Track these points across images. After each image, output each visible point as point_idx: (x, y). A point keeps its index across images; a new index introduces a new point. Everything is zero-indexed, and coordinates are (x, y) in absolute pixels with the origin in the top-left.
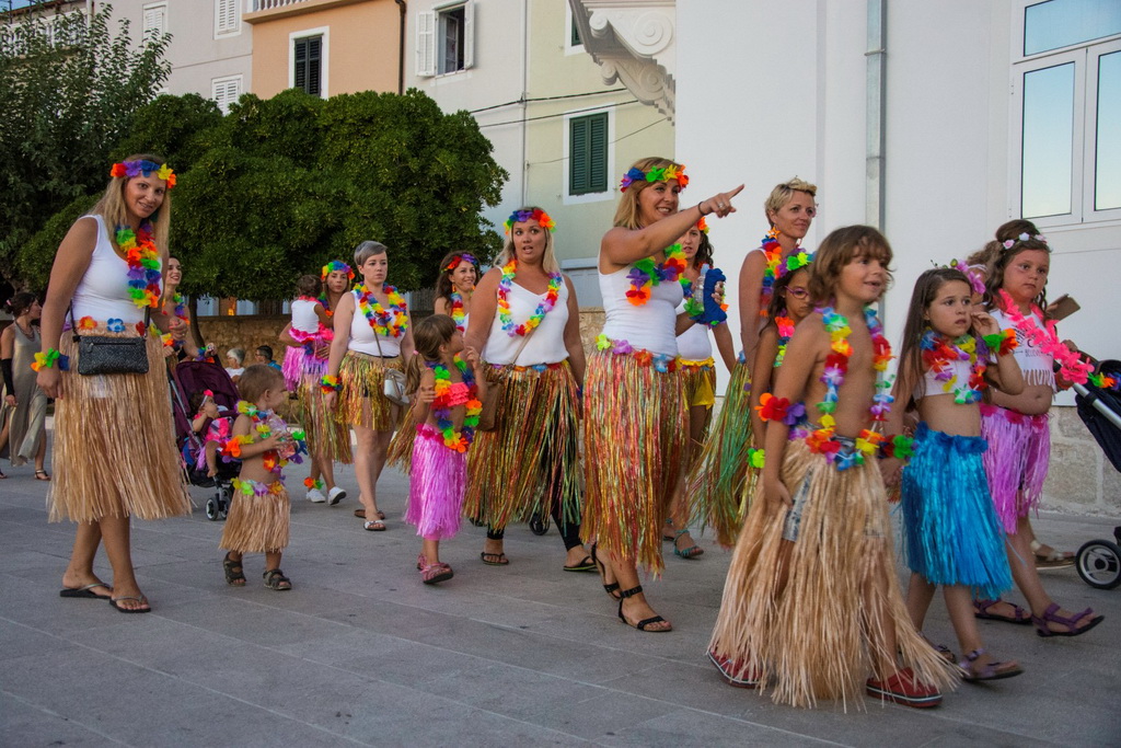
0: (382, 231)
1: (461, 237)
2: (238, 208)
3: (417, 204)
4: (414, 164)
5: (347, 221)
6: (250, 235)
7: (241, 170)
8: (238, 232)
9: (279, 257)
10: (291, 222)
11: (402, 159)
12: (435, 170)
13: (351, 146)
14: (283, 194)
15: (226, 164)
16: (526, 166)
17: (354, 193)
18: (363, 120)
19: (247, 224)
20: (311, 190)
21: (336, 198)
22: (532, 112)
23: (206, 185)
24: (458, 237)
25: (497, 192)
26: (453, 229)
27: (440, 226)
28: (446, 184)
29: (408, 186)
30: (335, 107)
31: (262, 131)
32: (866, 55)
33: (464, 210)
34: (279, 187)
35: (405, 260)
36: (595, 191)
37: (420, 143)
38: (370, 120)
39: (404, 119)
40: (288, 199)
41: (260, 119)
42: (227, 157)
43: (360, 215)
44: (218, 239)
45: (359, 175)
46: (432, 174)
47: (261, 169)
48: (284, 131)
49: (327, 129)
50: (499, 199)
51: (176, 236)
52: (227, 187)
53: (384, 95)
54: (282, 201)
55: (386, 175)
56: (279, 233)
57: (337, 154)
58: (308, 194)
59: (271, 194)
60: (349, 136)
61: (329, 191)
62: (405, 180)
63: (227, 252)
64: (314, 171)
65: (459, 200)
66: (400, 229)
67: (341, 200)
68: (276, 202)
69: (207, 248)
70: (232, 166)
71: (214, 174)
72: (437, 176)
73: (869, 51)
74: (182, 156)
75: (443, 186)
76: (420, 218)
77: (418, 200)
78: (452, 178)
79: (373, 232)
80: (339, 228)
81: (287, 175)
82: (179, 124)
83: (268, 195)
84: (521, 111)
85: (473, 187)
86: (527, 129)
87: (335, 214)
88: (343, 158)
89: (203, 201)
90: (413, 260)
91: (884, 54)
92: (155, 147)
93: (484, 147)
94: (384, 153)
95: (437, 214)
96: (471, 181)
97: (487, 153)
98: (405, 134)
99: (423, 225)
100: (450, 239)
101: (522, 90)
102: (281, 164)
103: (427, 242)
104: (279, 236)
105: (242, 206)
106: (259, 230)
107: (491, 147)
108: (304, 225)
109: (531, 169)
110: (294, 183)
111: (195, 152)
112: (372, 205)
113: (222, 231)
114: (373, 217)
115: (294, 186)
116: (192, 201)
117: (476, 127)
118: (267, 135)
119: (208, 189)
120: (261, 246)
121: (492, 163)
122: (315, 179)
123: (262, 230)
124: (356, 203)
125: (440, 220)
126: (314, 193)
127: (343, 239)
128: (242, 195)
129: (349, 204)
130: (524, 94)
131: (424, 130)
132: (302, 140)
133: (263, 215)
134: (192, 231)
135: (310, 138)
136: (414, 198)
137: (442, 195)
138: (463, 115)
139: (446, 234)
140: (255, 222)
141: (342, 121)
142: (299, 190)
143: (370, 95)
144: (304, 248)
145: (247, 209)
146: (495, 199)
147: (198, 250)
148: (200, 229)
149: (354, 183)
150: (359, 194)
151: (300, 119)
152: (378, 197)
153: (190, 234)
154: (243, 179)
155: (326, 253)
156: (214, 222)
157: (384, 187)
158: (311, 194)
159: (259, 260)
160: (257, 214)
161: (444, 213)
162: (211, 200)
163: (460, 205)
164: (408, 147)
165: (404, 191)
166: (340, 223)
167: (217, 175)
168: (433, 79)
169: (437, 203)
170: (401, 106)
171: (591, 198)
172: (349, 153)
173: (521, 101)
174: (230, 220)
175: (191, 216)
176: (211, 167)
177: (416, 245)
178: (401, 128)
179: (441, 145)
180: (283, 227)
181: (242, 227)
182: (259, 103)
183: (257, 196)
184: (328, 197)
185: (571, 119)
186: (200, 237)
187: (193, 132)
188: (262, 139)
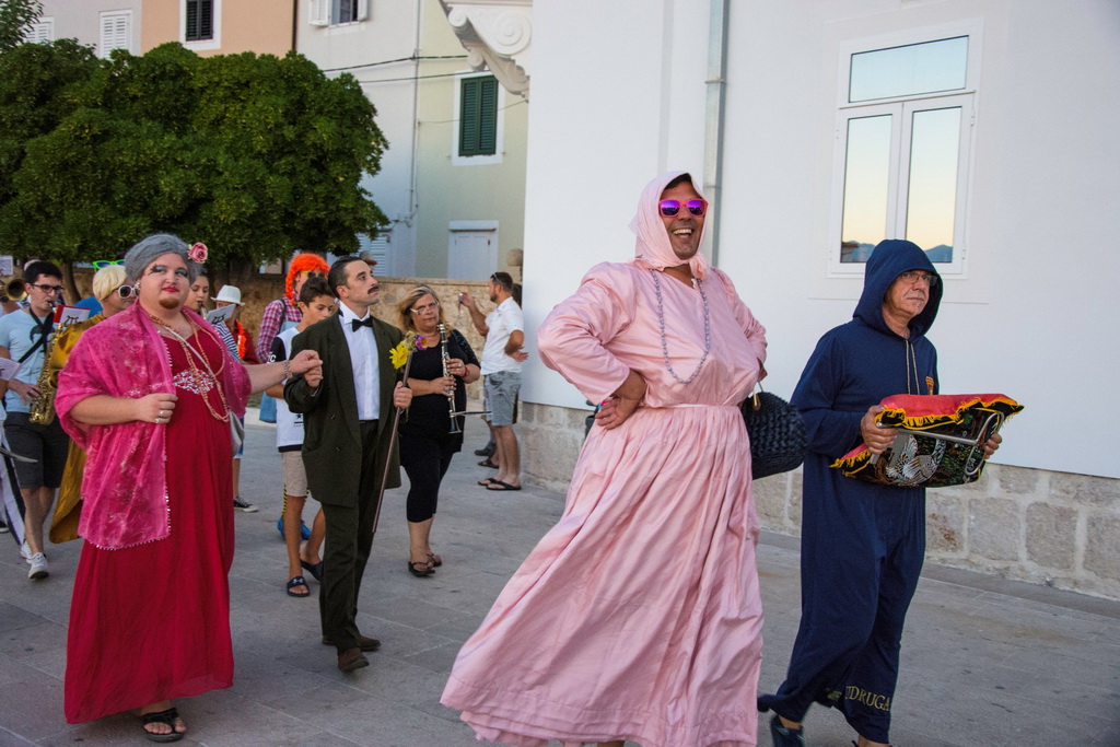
0: (252, 203)
1: (338, 207)
2: (103, 174)
3: (292, 174)
4: (290, 133)
5: (216, 193)
6: (115, 203)
7: (106, 135)
8: (104, 198)
9: (145, 227)
10: (157, 191)
11: (278, 126)
12: (311, 138)
13: (227, 108)
14: (151, 162)
15: (90, 128)
16: (417, 124)
17: (225, 162)
18: (238, 83)
19: (113, 192)
20: (179, 159)
21: (206, 166)
22: (426, 69)
23: (69, 149)
24: (333, 207)
25: (376, 161)
26: (329, 199)
27: (316, 195)
28: (323, 151)
29: (283, 154)
30: (210, 69)
31: (133, 90)
32: (707, 83)
33: (341, 179)
34: (146, 155)
35: (277, 231)
36: (484, 154)
37: (297, 111)
38: (247, 84)
39: (283, 84)
40: (155, 167)
41: (132, 77)
42: (91, 121)
43: (230, 185)
44: (81, 206)
45: (234, 141)
46: (309, 143)
47: (128, 134)
48: (158, 91)
49: (202, 90)
50: (378, 168)
51: (37, 201)
52: (91, 152)
53: (263, 56)
54: (149, 169)
55: (260, 142)
56: (145, 201)
57: (212, 117)
58: (176, 162)
59: (137, 161)
60: (224, 100)
61: (198, 160)
62: (281, 148)
63: (89, 221)
64: (185, 138)
65: (337, 170)
66: (272, 200)
67: (211, 170)
68: (143, 170)
69: (69, 215)
70: (96, 130)
71: (78, 138)
72: (314, 144)
73: (710, 79)
74: (50, 109)
75: (320, 154)
76: (295, 187)
77: (294, 169)
78: (329, 146)
79: (243, 205)
80: (208, 199)
81: (154, 142)
82: (46, 76)
83: (133, 163)
84: (413, 67)
85: (352, 156)
86: (419, 88)
87: (203, 184)
88: (217, 123)
89: (65, 166)
90: (287, 231)
91: (723, 84)
92: (20, 99)
93: (368, 110)
94: (259, 121)
95: (312, 183)
96: (350, 149)
97: (371, 117)
98: (281, 101)
99: (297, 194)
100: (326, 209)
101: (414, 47)
102: (150, 128)
103: (302, 212)
104: (146, 206)
105: (107, 173)
106: (124, 198)
107: (375, 111)
108: (171, 196)
109: (422, 127)
110: (160, 152)
111: (64, 106)
112: (243, 176)
113: (85, 198)
114: (244, 188)
115: (161, 154)
116: (53, 166)
117: (359, 91)
118: (140, 94)
119: (70, 155)
120: (125, 215)
121: (375, 128)
122: (186, 147)
123: (128, 199)
124: (227, 173)
125: (316, 190)
126: (183, 162)
127: (211, 211)
128: (107, 161)
129: (220, 174)
130: (417, 51)
131: (304, 94)
132: (177, 100)
133: (129, 183)
134: (53, 197)
135: (184, 99)
136: (290, 167)
137: (320, 164)
138: (347, 79)
139: (322, 205)
140: (121, 191)
141: (218, 84)
142: (167, 158)
143: (249, 56)
144: (171, 218)
145: (113, 176)
146: (374, 168)
147: (60, 216)
148: (62, 196)
149: (228, 150)
150: (231, 163)
151: (174, 79)
152: (251, 166)
153: (51, 200)
154: (110, 145)
155: (195, 224)
156: (77, 189)
157: (260, 154)
158: (180, 163)
159: (123, 230)
160: (123, 182)
161: (320, 182)
162: (73, 166)
163: (337, 174)
164: (285, 114)
165: (280, 159)
166: (210, 193)
167: (81, 139)
168: (326, 30)
169: (314, 172)
170: (280, 68)
171: (479, 160)
172: (224, 117)
173: (413, 58)
174: (94, 187)
175: (52, 182)
176: (75, 131)
177: (289, 216)
178: (278, 94)
179: (320, 112)
180: (151, 197)
181: (107, 195)
182: (132, 60)
183: (122, 163)
184: (198, 166)
185: (463, 80)
186: (62, 203)
187: (63, 84)
188: (134, 98)
